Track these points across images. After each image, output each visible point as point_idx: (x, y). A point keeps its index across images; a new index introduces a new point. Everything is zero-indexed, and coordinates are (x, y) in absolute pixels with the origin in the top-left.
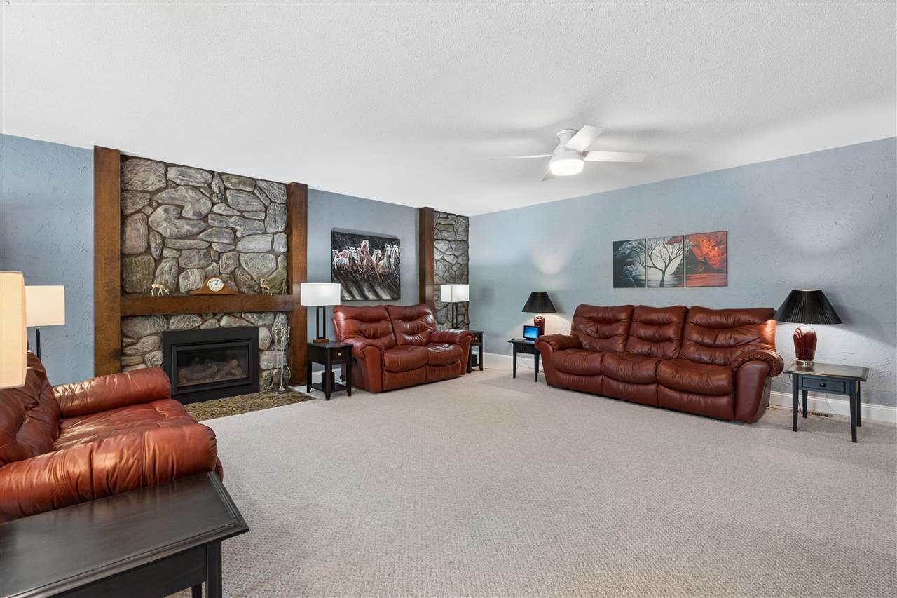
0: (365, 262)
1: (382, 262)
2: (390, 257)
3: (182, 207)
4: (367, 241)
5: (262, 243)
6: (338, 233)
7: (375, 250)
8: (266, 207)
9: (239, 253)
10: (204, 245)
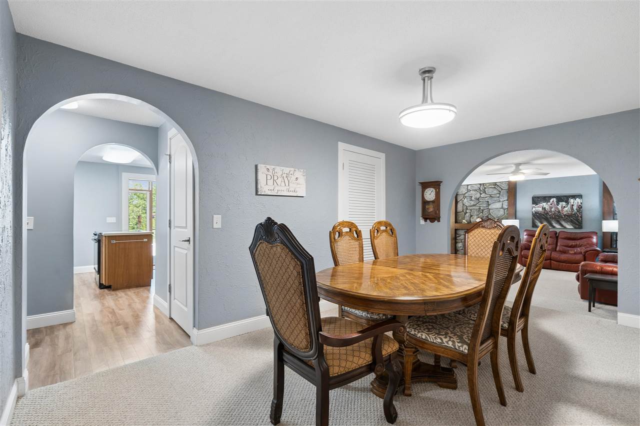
0: (553, 209)
1: (566, 209)
2: (573, 205)
3: (472, 197)
4: (555, 199)
5: (498, 205)
6: (535, 197)
7: (560, 203)
8: (500, 192)
9: (490, 209)
10: (478, 208)
